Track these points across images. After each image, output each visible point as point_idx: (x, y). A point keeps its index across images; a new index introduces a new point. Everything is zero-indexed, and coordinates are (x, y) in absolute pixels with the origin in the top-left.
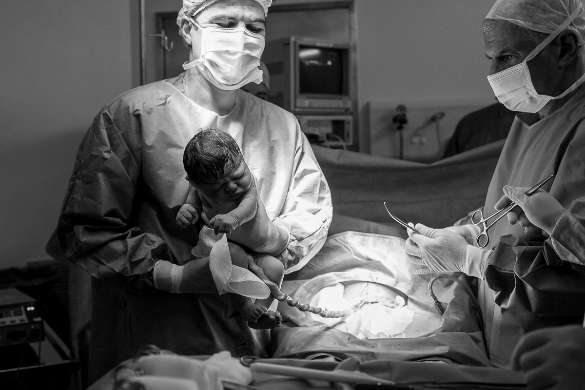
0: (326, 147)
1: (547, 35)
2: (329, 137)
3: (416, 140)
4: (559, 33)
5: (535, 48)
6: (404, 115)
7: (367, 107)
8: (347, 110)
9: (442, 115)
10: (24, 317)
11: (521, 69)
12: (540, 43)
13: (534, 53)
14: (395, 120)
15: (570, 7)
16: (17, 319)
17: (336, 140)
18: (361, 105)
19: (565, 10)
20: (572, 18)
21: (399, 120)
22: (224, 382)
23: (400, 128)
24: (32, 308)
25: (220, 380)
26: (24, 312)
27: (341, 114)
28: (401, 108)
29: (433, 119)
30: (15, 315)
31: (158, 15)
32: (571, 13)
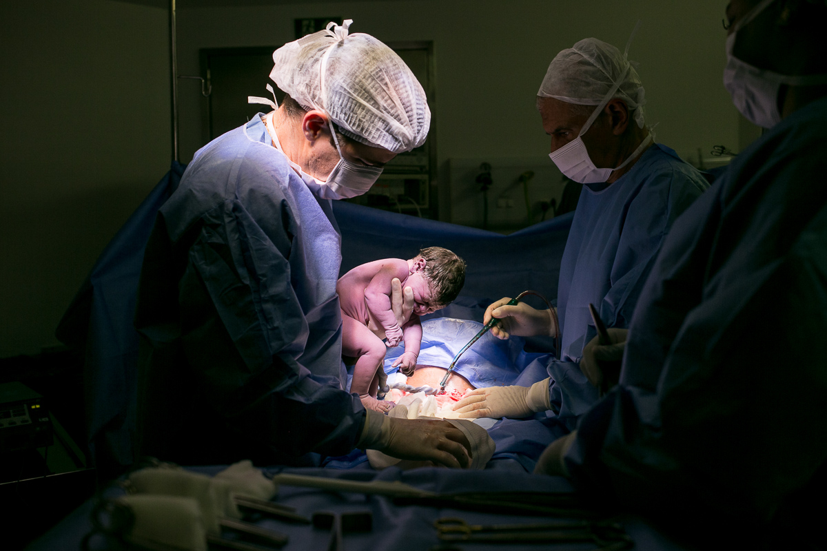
0: (397, 211)
1: (595, 107)
2: (401, 199)
3: (502, 202)
4: (606, 103)
5: (586, 122)
6: (489, 174)
7: (447, 164)
8: (422, 168)
9: (531, 174)
10: (27, 417)
11: (577, 144)
12: (589, 116)
13: (586, 127)
14: (479, 180)
15: (613, 73)
16: (18, 420)
17: (410, 202)
18: (440, 162)
19: (608, 78)
20: (617, 85)
21: (483, 179)
22: (238, 498)
23: (484, 189)
24: (38, 406)
25: (232, 495)
26: (27, 411)
27: (416, 172)
28: (486, 166)
29: (521, 179)
30: (15, 416)
31: (203, 52)
32: (615, 80)
